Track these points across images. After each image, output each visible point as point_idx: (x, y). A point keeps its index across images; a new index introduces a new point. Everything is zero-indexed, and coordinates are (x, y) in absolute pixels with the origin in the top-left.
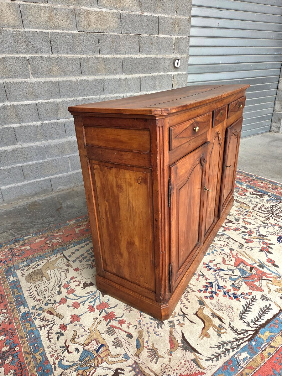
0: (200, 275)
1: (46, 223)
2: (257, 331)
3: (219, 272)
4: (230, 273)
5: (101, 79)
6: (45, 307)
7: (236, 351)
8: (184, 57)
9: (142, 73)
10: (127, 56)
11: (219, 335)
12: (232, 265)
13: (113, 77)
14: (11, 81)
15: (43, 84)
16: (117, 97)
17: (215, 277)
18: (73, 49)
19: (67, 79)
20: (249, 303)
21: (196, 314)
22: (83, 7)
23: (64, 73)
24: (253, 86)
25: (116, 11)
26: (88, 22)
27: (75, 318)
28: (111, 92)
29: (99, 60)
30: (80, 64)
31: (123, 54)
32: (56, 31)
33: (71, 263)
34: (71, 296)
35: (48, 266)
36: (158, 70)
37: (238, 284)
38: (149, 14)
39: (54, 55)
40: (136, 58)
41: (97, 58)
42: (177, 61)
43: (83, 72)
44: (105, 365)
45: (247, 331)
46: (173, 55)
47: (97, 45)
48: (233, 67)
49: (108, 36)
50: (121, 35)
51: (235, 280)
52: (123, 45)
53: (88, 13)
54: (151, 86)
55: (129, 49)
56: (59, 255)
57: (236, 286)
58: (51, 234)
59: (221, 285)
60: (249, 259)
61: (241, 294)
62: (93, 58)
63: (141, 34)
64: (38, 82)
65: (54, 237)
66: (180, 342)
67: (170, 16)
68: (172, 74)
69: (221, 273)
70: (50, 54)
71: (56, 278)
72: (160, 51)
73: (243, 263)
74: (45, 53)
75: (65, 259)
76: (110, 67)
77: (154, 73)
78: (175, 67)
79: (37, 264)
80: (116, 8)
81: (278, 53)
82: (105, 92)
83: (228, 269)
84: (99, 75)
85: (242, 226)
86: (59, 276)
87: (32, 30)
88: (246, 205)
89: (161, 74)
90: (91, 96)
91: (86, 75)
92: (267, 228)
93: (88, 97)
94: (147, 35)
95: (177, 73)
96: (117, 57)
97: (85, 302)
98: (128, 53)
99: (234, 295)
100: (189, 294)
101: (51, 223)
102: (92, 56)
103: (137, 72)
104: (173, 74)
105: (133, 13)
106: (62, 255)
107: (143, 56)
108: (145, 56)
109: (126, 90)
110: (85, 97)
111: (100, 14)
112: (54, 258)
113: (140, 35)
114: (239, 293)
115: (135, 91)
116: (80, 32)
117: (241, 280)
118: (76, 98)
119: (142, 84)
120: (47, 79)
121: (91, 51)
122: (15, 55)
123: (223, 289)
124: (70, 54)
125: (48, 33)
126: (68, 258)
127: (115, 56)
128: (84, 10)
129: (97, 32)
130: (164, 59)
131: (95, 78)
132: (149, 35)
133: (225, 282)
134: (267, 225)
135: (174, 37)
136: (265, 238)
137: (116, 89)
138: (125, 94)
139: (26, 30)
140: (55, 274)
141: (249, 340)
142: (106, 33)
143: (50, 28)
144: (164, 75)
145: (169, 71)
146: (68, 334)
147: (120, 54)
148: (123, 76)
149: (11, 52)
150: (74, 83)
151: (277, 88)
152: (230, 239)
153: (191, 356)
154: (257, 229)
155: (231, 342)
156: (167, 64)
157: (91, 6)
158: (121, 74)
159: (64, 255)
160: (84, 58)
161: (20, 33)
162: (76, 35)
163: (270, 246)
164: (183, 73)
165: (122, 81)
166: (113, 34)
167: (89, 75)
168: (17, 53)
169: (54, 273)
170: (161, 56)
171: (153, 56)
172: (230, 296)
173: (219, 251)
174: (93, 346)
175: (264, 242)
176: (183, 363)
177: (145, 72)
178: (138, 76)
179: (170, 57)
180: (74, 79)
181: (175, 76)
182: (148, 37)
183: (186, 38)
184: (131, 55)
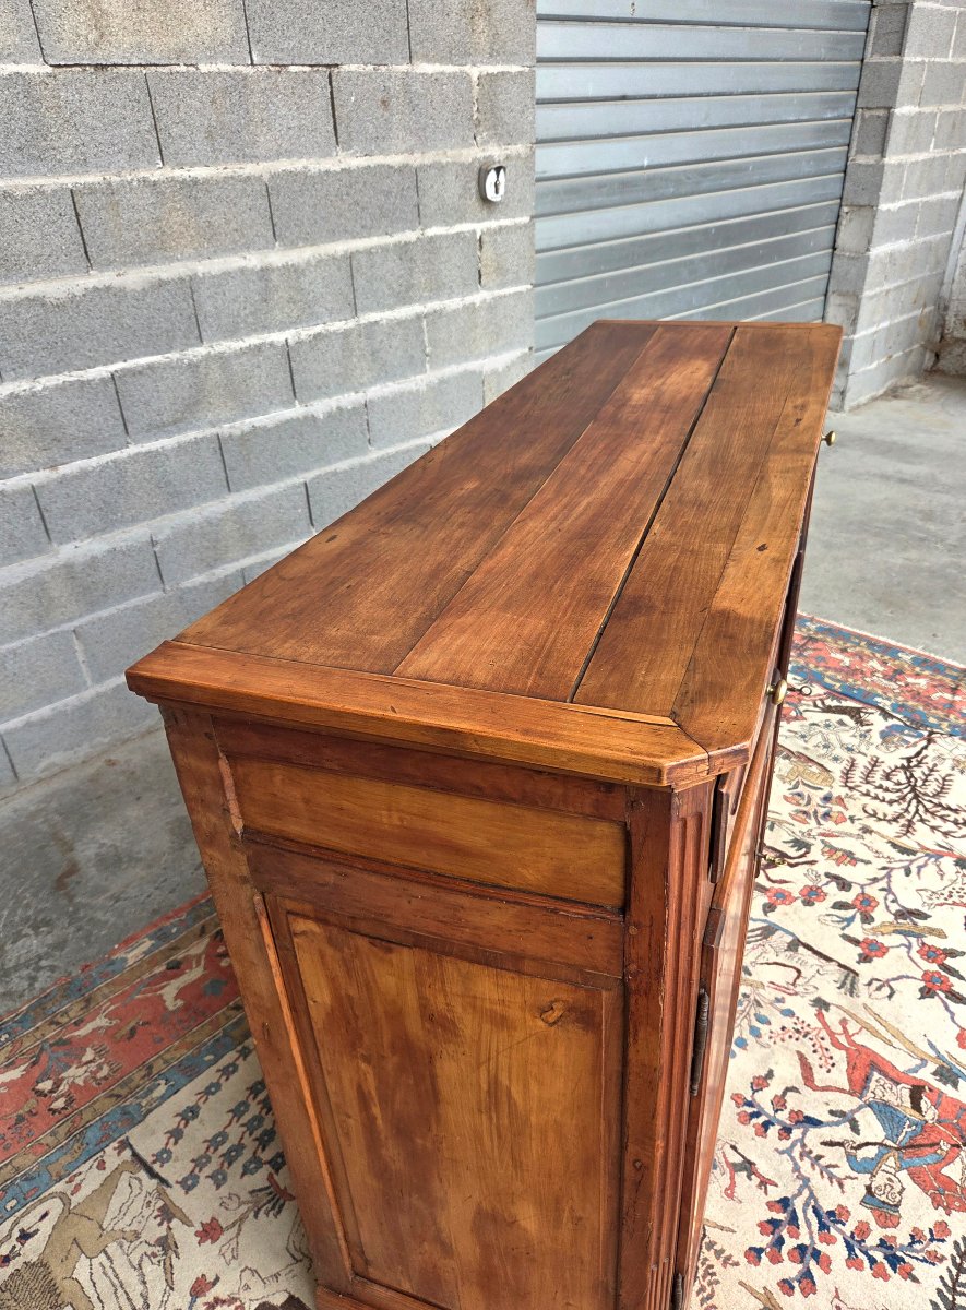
0: (735, 1168)
1: (16, 968)
3: (804, 1134)
4: (843, 1132)
5: (182, 280)
8: (519, 157)
9: (354, 237)
10: (284, 165)
12: (842, 1091)
13: (234, 262)
16: (259, 348)
17: (796, 1169)
18: (34, 151)
19: (23, 294)
20: (950, 1284)
23: (5, 265)
24: (758, 246)
26: (94, 15)
28: (233, 332)
29: (163, 194)
30: (77, 215)
31: (267, 158)
33: (176, 1194)
35: (72, 1233)
36: (419, 217)
37: (888, 1188)
40: (327, 172)
41: (155, 184)
42: (493, 174)
43: (92, 250)
46: (475, 149)
47: (147, 125)
48: (689, 178)
49: (191, 81)
50: (250, 70)
51: (871, 1167)
52: (265, 115)
54: (395, 286)
55: (291, 132)
56: (112, 1157)
57: (883, 1198)
58: (51, 1033)
59: (826, 1206)
60: (895, 1042)
61: (913, 1243)
62: (135, 184)
63: (337, 65)
65: (70, 1050)
68: (474, 232)
69: (814, 1137)
71: (123, 1300)
72: (421, 138)
73: (881, 1072)
75: (143, 1174)
76: (217, 220)
77: (403, 230)
78: (484, 199)
79: (16, 1234)
81: (836, 114)
82: (204, 334)
83: (832, 1113)
84: (171, 260)
85: (827, 875)
86: (135, 1289)
88: (815, 769)
89: (431, 232)
90: (146, 355)
91: (108, 264)
92: (919, 873)
93: (131, 363)
94: (360, 68)
95: (493, 224)
96: (241, 172)
98: (289, 154)
99: (889, 1252)
100: (717, 1282)
101: (44, 963)
102: (129, 178)
103: (333, 236)
104: (479, 227)
106: (127, 1154)
107: (356, 162)
108: (362, 162)
109: (294, 314)
110: (119, 366)
112: (91, 1178)
113: (336, 70)
114: (902, 1237)
115: (333, 314)
116: (59, 66)
117: (891, 1161)
118: (75, 376)
119: (361, 282)
121: (124, 155)
123: (840, 1226)
124: (23, 174)
126: (156, 1167)
127: (234, 169)
129: (140, 65)
130: (440, 167)
131: (154, 274)
132: (370, 67)
133: (835, 1184)
134: (912, 857)
135: (474, 72)
136: (921, 923)
137: (252, 313)
138: (293, 331)
140: (116, 1276)
142: (183, 68)
144: (447, 236)
145: (461, 219)
147: (254, 158)
148: (277, 258)
150: (60, 306)
151: (831, 244)
152: (801, 949)
154: (883, 884)
156: (454, 189)
158: (268, 246)
159: (135, 1154)
160: (92, 190)
162: (44, 80)
163: (949, 962)
164: (517, 220)
165: (274, 277)
166: (214, 68)
167: (124, 264)
169: (110, 1272)
170: (429, 158)
171: (395, 160)
172: (872, 1261)
173: (778, 1021)
175: (923, 944)
177: (367, 231)
178: (340, 247)
179: (463, 160)
180: (53, 288)
181: (485, 239)
182: (370, 75)
183: (521, 73)
184: (304, 162)
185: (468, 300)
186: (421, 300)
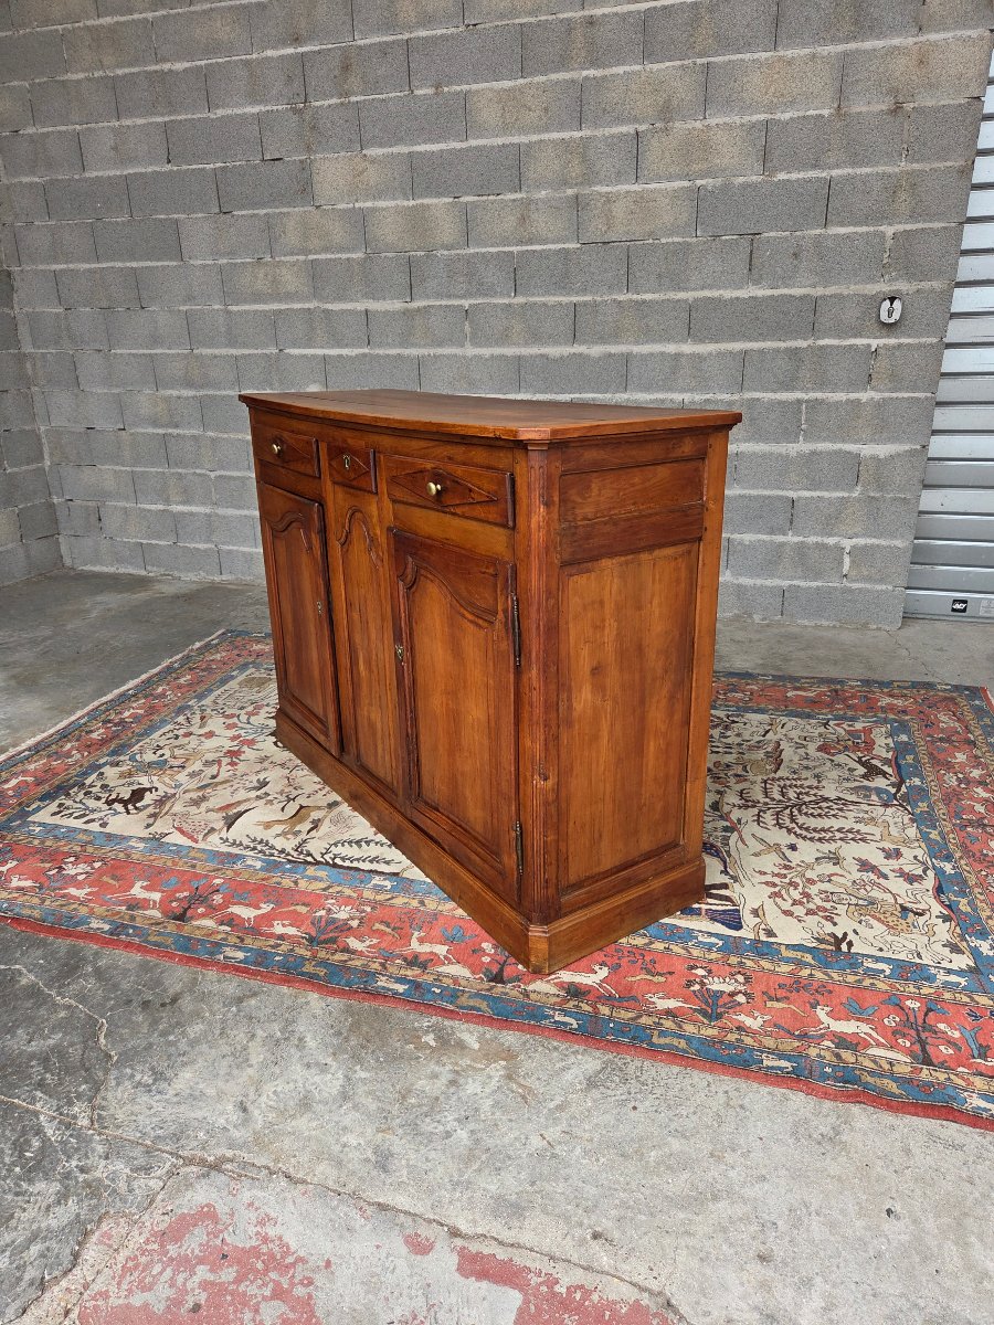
2: (318, 863)
5: (623, 355)
6: (209, 711)
7: (259, 855)
8: (932, 290)
9: (750, 341)
10: (707, 293)
11: (278, 835)
13: (657, 348)
14: (432, 351)
15: (487, 360)
16: (663, 401)
18: (563, 285)
19: (539, 352)
21: (302, 807)
22: (597, 188)
23: (535, 337)
25: (686, 184)
26: (607, 218)
27: (211, 734)
28: (647, 389)
29: (624, 307)
30: (575, 316)
31: (694, 289)
32: (530, 248)
34: (244, 718)
36: (813, 330)
38: (794, 176)
39: (520, 300)
40: (737, 298)
41: (620, 302)
42: (888, 302)
43: (578, 334)
44: (155, 778)
45: (309, 854)
46: (883, 284)
47: (623, 272)
49: (655, 247)
50: (695, 240)
52: (699, 264)
53: (609, 199)
54: (780, 377)
55: (716, 274)
62: (609, 302)
64: (480, 357)
66: (235, 811)
67: (880, 169)
68: (869, 346)
70: (510, 296)
72: (826, 277)
74: (502, 295)
76: (651, 323)
77: (796, 339)
78: (881, 323)
80: (687, 177)
82: (629, 387)
84: (619, 343)
87: (484, 250)
88: (770, 768)
89: (821, 342)
90: (593, 392)
91: (584, 342)
93: (583, 396)
94: (780, 234)
96: (675, 297)
97: (242, 728)
98: (711, 287)
102: (607, 299)
103: (733, 338)
104: (874, 343)
105: (741, 180)
107: (762, 292)
108: (769, 292)
109: (693, 384)
110: (576, 396)
111: (640, 199)
113: (758, 236)
115: (721, 389)
116: (584, 244)
118: (553, 397)
119: (749, 370)
120: (498, 351)
121: (606, 287)
122: (444, 303)
124: (554, 295)
125: (512, 252)
127: (673, 295)
128: (600, 194)
129: (627, 241)
130: (840, 297)
131: (607, 350)
132: (787, 233)
135: (889, 230)
137: (662, 380)
138: (689, 395)
139: (472, 251)
141: (290, 861)
142: (651, 241)
143: (520, 242)
144: (839, 346)
145: (857, 335)
146: (182, 741)
147: (686, 289)
148: (688, 348)
149: (439, 296)
150: (555, 361)
153: (220, 824)
155: (272, 847)
156: (850, 314)
157: (619, 182)
158: (683, 340)
160: (585, 304)
161: (459, 258)
162: (575, 251)
164: (923, 340)
165: (683, 360)
166: (670, 240)
167: (593, 343)
168: (449, 297)
170: (831, 291)
171: (797, 292)
174: (177, 763)
176: (202, 823)
177: (763, 337)
178: (738, 346)
179: (866, 292)
180: (554, 351)
181: (881, 351)
182: (786, 238)
183: (945, 228)
184: (721, 292)
185: (853, 396)
186: (803, 389)
